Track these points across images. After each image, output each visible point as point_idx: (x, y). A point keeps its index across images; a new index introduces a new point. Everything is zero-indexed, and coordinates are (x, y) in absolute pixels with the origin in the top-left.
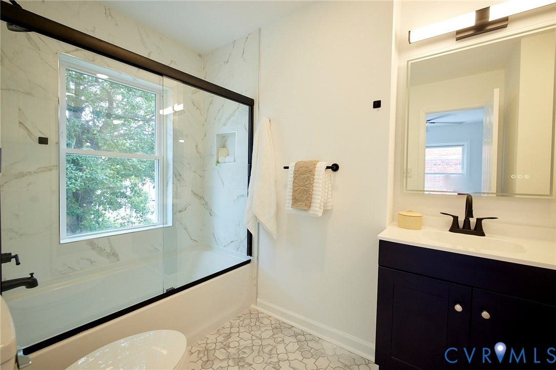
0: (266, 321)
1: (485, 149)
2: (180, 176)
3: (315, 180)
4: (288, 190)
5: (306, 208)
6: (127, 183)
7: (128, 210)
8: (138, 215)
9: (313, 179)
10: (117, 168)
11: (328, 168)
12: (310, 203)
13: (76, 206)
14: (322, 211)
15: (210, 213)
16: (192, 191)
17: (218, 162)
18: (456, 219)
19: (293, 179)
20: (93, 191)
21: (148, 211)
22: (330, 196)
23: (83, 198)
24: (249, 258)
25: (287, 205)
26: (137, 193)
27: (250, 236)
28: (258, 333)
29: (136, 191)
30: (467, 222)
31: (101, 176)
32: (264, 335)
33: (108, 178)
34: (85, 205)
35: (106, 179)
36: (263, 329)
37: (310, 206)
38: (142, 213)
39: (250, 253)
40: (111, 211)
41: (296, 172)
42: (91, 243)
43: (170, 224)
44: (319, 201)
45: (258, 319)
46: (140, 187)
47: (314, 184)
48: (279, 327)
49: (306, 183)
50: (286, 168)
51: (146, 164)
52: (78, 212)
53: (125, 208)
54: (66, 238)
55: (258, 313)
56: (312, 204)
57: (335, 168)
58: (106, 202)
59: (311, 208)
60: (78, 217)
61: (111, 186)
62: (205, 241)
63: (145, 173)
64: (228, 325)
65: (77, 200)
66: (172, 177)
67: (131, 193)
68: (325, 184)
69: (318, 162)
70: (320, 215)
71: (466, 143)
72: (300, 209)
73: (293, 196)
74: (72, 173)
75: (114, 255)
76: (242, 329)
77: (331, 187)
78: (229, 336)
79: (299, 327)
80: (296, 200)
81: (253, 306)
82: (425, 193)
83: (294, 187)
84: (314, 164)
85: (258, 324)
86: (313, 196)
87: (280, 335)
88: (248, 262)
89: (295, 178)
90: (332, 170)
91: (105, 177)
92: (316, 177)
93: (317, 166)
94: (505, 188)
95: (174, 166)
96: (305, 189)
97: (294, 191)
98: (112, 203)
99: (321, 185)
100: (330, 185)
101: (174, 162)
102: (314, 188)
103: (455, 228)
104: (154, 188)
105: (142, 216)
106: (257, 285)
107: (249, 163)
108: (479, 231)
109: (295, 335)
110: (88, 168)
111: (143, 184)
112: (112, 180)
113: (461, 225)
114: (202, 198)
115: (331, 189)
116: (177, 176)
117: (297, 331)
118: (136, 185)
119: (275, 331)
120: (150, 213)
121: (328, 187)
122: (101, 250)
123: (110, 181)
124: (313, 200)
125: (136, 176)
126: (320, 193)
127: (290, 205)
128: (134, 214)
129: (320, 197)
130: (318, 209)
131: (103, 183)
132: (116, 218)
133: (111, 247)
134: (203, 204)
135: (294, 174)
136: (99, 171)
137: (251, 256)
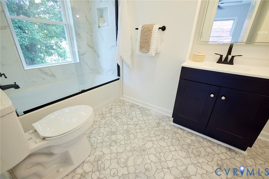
0: (127, 104)
1: (246, 21)
2: (79, 35)
3: (152, 36)
4: (138, 42)
5: (147, 52)
6: (53, 42)
7: (57, 57)
8: (62, 59)
9: (151, 35)
10: (45, 33)
11: (160, 28)
12: (149, 49)
13: (28, 53)
14: (155, 53)
15: (98, 56)
16: (87, 44)
17: (99, 27)
18: (221, 56)
19: (140, 36)
20: (35, 45)
21: (67, 57)
22: (159, 45)
23: (31, 49)
24: (118, 77)
25: (137, 50)
26: (59, 47)
27: (118, 67)
28: (124, 108)
29: (58, 46)
30: (227, 58)
31: (38, 37)
32: (126, 109)
33: (42, 38)
34: (33, 53)
35: (41, 39)
36: (125, 106)
37: (149, 51)
38: (64, 58)
39: (119, 75)
40: (48, 57)
41: (142, 31)
42: (40, 69)
43: (78, 61)
44: (153, 48)
45: (123, 103)
46: (60, 43)
47: (152, 38)
48: (132, 106)
49: (148, 37)
50: (137, 29)
51: (60, 29)
52: (31, 57)
53: (55, 55)
54: (27, 68)
55: (124, 100)
56: (150, 49)
57: (163, 28)
58: (44, 52)
59: (149, 52)
60: (32, 59)
61: (45, 42)
62: (97, 70)
63: (61, 35)
64: (110, 105)
65: (28, 50)
66: (75, 35)
67: (56, 47)
68: (158, 38)
69: (155, 25)
70: (154, 55)
71: (237, 18)
72: (143, 52)
73: (140, 45)
74: (22, 35)
75: (53, 76)
76: (116, 107)
77: (161, 40)
78: (111, 109)
79: (141, 105)
80: (141, 47)
81: (121, 98)
82: (209, 43)
83: (141, 40)
84: (152, 26)
85: (123, 104)
86: (151, 45)
87: (133, 108)
88: (118, 79)
89: (141, 35)
90: (162, 30)
91: (40, 38)
92: (153, 34)
93: (154, 27)
94: (251, 40)
95: (75, 29)
96: (147, 41)
97: (141, 42)
98: (47, 52)
99: (155, 39)
100: (160, 39)
101: (74, 26)
102: (151, 40)
103: (220, 61)
104: (67, 44)
105: (64, 60)
106: (123, 89)
107: (116, 27)
108: (231, 62)
109: (140, 109)
110: (29, 32)
111: (61, 42)
112: (44, 39)
113: (223, 60)
114: (93, 48)
115: (160, 41)
116: (78, 34)
117: (140, 107)
118: (57, 42)
119: (131, 107)
120: (68, 58)
121: (159, 40)
122: (46, 73)
123: (43, 39)
124: (150, 47)
125: (56, 37)
126: (154, 43)
127: (139, 50)
128: (60, 58)
129: (154, 46)
130: (153, 52)
131: (40, 41)
132: (51, 60)
133: (51, 72)
134: (94, 51)
135: (141, 32)
136: (36, 34)
137: (120, 76)
